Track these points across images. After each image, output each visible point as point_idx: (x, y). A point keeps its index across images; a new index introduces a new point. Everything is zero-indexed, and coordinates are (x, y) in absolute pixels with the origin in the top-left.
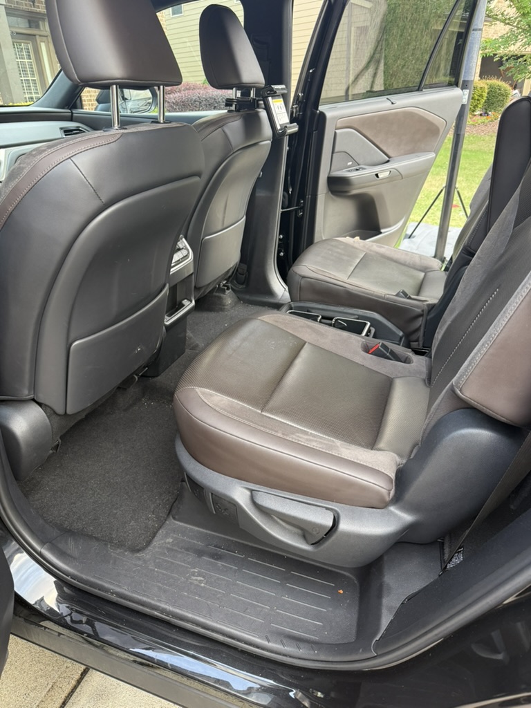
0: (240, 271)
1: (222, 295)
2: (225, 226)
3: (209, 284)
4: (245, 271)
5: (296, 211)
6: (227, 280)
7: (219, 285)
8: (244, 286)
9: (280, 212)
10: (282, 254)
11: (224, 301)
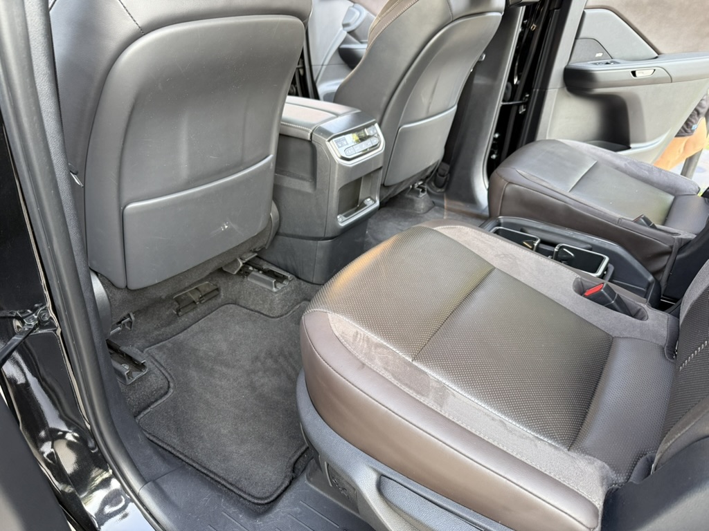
0: (441, 171)
1: (414, 198)
2: (429, 114)
3: (402, 182)
4: (447, 173)
5: (519, 105)
6: (424, 180)
7: (413, 186)
8: (443, 190)
9: (500, 106)
10: (494, 156)
11: (416, 205)
